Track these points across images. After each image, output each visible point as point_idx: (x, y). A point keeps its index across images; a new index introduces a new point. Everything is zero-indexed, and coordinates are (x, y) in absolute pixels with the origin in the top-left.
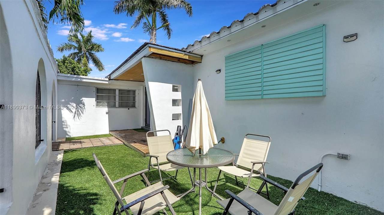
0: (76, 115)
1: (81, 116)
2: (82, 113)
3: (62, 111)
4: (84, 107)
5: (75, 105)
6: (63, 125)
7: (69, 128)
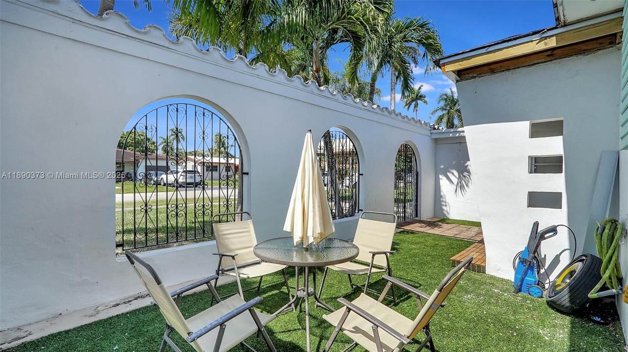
0: (459, 189)
1: (466, 191)
2: (467, 186)
3: (440, 180)
4: (469, 176)
5: (456, 173)
6: (441, 201)
7: (448, 207)
